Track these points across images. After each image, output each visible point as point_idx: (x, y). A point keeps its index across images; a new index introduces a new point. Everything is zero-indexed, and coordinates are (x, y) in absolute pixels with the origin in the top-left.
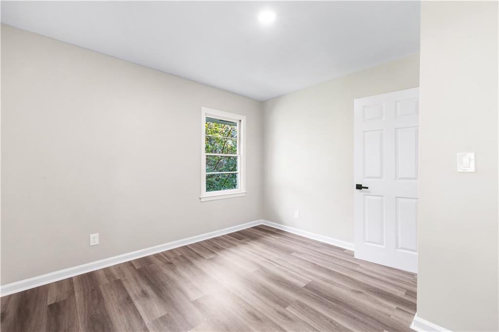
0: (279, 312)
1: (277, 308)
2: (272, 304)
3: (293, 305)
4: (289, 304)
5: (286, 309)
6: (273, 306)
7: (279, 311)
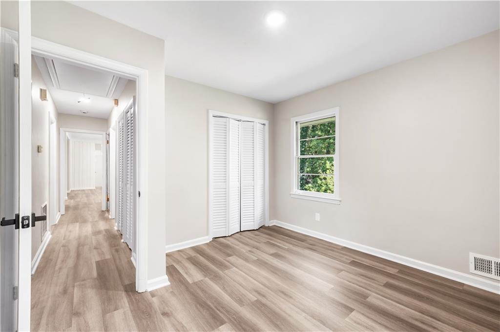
0: (264, 296)
1: (265, 299)
2: (268, 303)
3: (249, 302)
4: (252, 303)
5: (256, 299)
6: (269, 302)
7: (264, 298)
